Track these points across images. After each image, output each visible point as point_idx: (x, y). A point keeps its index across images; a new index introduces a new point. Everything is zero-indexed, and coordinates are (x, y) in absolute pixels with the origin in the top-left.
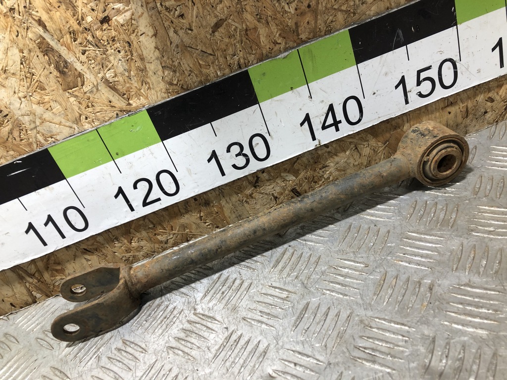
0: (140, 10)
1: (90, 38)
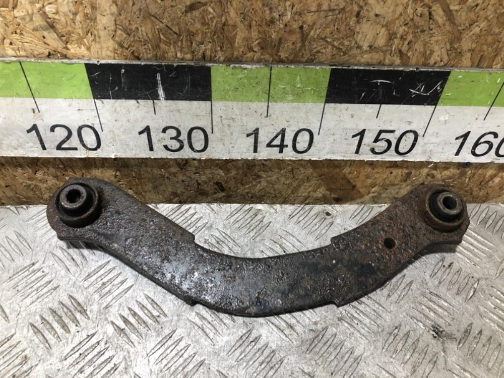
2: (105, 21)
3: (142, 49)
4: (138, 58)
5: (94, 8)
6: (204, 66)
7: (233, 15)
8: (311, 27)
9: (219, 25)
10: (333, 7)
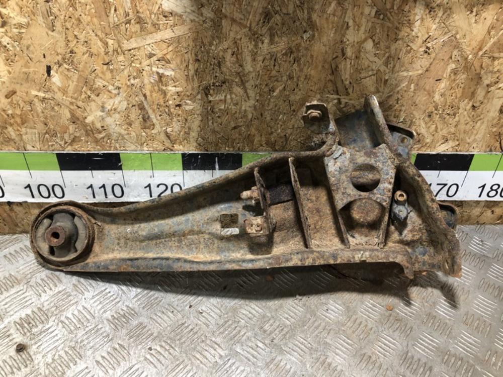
0: (199, 107)
1: (167, 110)
2: (194, 134)
3: (209, 146)
4: (207, 151)
5: (189, 129)
6: (239, 154)
7: (253, 131)
8: (290, 135)
9: (247, 135)
10: (299, 126)
